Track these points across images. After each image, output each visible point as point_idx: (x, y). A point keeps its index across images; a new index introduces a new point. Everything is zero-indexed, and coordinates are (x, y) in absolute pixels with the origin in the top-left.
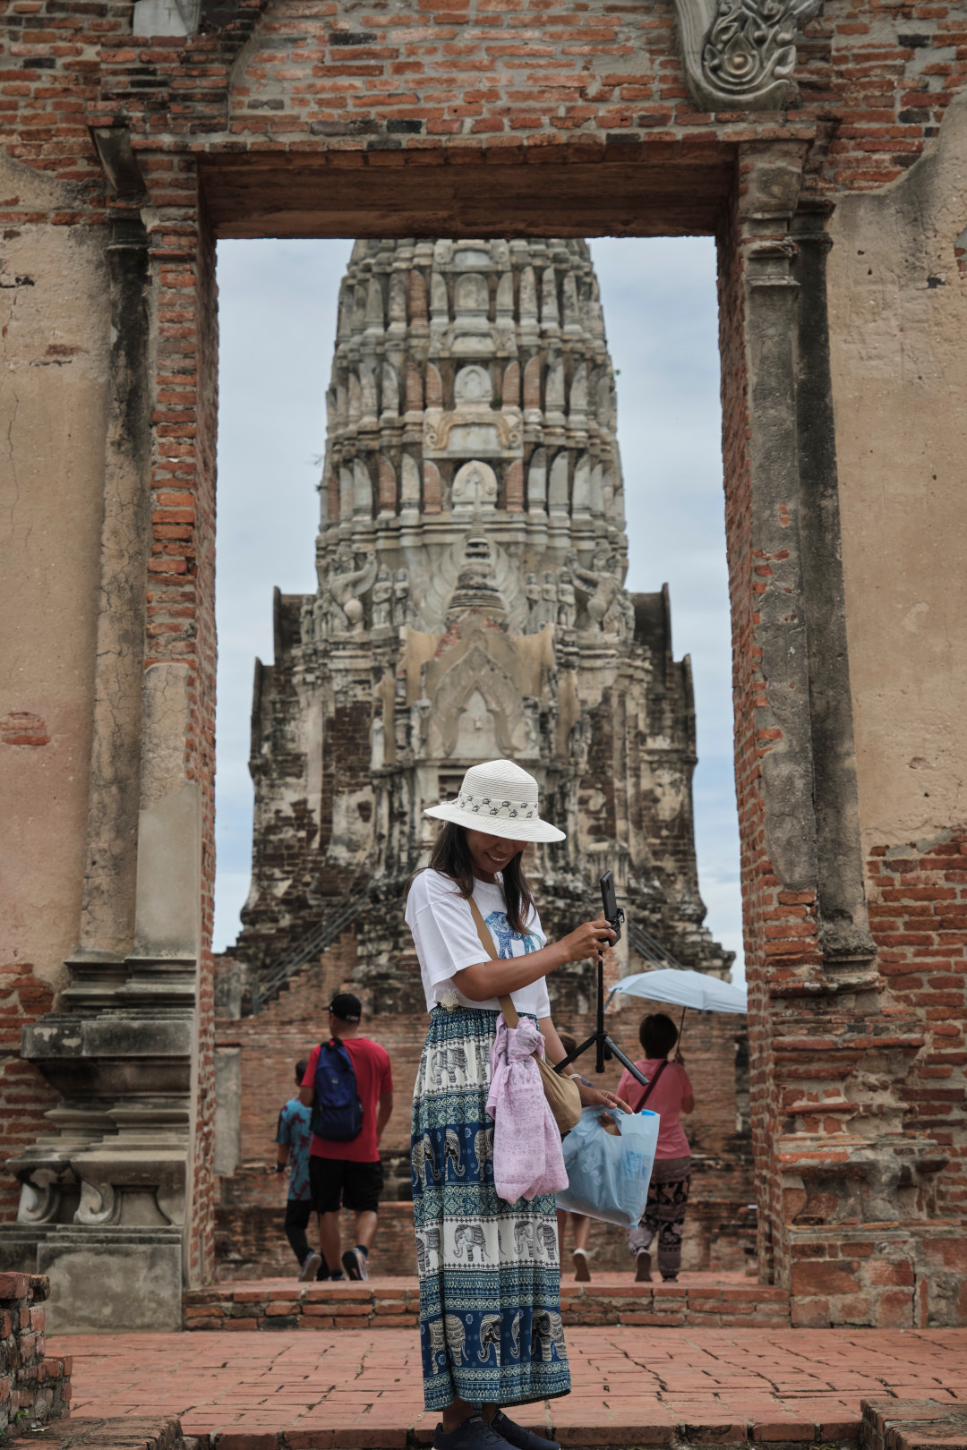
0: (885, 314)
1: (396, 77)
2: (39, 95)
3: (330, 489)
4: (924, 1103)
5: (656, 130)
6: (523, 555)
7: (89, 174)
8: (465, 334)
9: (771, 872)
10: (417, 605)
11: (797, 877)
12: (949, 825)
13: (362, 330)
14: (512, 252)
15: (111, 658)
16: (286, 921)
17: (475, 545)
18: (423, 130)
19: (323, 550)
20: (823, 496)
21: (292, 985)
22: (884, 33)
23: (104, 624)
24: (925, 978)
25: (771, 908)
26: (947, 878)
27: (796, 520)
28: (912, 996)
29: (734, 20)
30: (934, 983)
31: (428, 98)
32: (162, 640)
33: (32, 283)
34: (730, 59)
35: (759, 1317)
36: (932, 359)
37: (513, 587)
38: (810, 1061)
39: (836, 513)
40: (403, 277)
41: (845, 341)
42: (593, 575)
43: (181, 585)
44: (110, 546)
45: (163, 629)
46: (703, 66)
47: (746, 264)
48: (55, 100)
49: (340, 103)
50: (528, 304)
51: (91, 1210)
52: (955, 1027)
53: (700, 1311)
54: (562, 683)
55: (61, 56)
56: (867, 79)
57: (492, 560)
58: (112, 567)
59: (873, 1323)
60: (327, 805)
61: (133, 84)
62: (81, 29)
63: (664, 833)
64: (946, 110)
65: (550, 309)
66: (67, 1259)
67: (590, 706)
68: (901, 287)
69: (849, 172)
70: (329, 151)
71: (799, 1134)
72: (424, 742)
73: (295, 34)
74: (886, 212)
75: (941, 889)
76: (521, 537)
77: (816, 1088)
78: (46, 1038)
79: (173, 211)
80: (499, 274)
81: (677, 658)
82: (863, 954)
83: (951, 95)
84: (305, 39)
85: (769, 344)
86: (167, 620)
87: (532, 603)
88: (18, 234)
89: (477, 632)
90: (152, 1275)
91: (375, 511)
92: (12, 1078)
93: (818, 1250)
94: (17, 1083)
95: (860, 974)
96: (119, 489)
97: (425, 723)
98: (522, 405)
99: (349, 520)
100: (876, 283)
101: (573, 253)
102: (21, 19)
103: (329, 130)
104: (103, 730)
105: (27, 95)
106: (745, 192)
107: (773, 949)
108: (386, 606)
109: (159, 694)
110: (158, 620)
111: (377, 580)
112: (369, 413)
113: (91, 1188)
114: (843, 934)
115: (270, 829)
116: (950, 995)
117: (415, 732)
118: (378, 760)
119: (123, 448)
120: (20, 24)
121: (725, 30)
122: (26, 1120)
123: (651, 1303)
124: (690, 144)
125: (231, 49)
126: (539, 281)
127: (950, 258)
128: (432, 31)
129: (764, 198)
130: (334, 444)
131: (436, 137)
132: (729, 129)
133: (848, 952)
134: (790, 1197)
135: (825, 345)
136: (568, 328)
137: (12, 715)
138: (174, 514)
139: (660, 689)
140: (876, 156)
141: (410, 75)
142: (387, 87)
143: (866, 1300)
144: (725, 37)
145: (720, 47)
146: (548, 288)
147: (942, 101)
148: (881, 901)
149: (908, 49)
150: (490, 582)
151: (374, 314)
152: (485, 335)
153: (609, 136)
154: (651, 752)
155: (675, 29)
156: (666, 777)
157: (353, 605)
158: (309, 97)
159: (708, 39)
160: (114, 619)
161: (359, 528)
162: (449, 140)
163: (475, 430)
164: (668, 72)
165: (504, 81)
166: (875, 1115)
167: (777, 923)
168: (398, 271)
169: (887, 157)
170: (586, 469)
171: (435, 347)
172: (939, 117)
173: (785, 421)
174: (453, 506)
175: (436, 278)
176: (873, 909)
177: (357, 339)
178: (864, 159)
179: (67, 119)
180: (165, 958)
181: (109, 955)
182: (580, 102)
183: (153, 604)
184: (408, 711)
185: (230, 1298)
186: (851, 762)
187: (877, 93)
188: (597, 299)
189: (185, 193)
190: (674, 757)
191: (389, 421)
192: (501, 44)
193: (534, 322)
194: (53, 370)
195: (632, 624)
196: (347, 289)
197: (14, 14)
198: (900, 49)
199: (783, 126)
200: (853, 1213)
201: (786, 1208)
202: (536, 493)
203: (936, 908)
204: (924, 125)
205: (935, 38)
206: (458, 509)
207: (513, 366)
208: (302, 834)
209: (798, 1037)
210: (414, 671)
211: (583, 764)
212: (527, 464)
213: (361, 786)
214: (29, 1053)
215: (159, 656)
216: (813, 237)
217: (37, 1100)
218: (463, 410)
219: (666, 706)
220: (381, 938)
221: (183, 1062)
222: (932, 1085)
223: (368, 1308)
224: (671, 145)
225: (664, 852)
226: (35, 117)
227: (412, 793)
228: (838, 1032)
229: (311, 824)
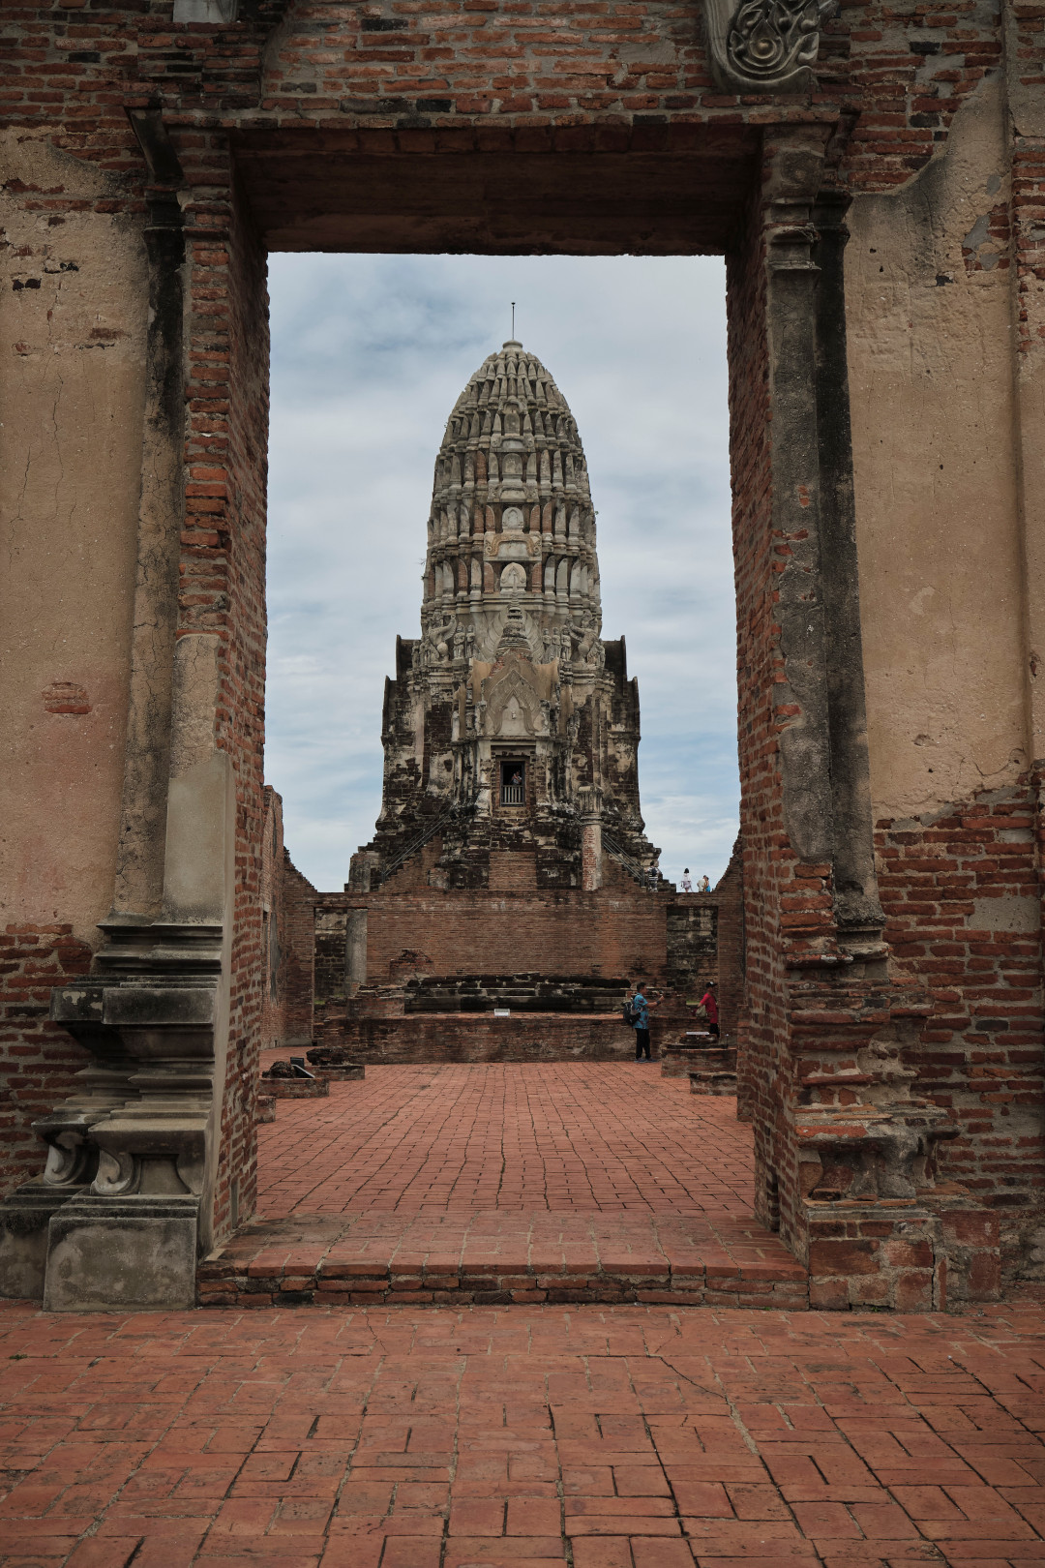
0: (895, 310)
1: (427, 63)
2: (84, 88)
3: (429, 578)
4: (925, 1066)
5: (682, 112)
6: (541, 618)
7: (132, 164)
8: (509, 489)
9: (788, 845)
10: (479, 646)
11: (813, 850)
12: (951, 800)
13: (448, 486)
14: (536, 441)
15: (147, 630)
16: (402, 828)
17: (513, 611)
18: (453, 109)
19: (425, 614)
20: (839, 480)
21: (405, 866)
22: (896, 40)
23: (141, 597)
24: (927, 946)
25: (787, 881)
26: (949, 850)
27: (815, 501)
28: (915, 963)
29: (759, 7)
30: (936, 951)
31: (459, 84)
32: (193, 612)
33: (76, 269)
34: (755, 45)
35: (777, 1297)
36: (940, 354)
37: (535, 636)
38: (827, 1034)
39: (851, 497)
40: (473, 455)
41: (857, 335)
42: (582, 630)
43: (213, 558)
44: (147, 522)
45: (195, 601)
46: (728, 51)
47: (768, 249)
48: (99, 93)
49: (372, 87)
50: (545, 471)
51: (108, 1182)
52: (955, 993)
53: (718, 1290)
54: (563, 692)
55: (105, 51)
56: (880, 84)
57: (523, 620)
58: (148, 542)
59: (892, 1306)
60: (427, 762)
61: (170, 68)
62: (125, 25)
63: (621, 780)
64: (955, 115)
65: (558, 475)
66: (79, 1233)
67: (578, 706)
68: (911, 285)
69: (862, 174)
70: (359, 128)
71: (815, 1106)
72: (482, 726)
73: (328, 19)
74: (897, 212)
75: (944, 861)
76: (540, 607)
77: (831, 1060)
78: (75, 1002)
79: (206, 191)
80: (529, 454)
81: (630, 679)
82: (873, 925)
83: (960, 100)
84: (338, 24)
85: (790, 327)
86: (199, 592)
87: (546, 646)
88: (62, 221)
89: (514, 661)
90: (166, 1250)
91: (455, 591)
92: (50, 1035)
93: (837, 1229)
94: (55, 1039)
95: (871, 944)
96: (155, 466)
97: (483, 715)
98: (541, 531)
99: (440, 597)
100: (887, 280)
101: (572, 443)
102: (66, 14)
103: (360, 107)
104: (139, 700)
105: (72, 88)
106: (768, 178)
107: (789, 921)
108: (461, 646)
109: (190, 664)
110: (190, 592)
111: (456, 631)
112: (453, 534)
113: (109, 1157)
114: (854, 905)
115: (394, 775)
116: (951, 963)
117: (478, 720)
118: (456, 735)
119: (160, 426)
120: (65, 19)
121: (751, 15)
122: (63, 1075)
123: (669, 1280)
124: (716, 127)
125: (263, 30)
126: (552, 458)
127: (958, 257)
128: (461, 18)
129: (787, 182)
130: (432, 552)
131: (465, 116)
132: (754, 111)
133: (859, 923)
134: (806, 1170)
135: (842, 334)
136: (568, 486)
137: (55, 684)
138: (206, 488)
139: (620, 697)
140: (888, 159)
141: (440, 61)
142: (418, 73)
143: (884, 1281)
144: (750, 23)
145: (745, 32)
146: (558, 463)
147: (951, 107)
148: (886, 872)
149: (920, 56)
150: (522, 633)
151: (455, 477)
152: (520, 490)
153: (635, 116)
154: (614, 733)
155: (700, 19)
156: (622, 747)
157: (442, 646)
158: (341, 81)
159: (734, 25)
160: (149, 592)
161: (446, 602)
162: (478, 119)
163: (514, 544)
164: (693, 61)
165: (532, 68)
166: (884, 1083)
167: (793, 895)
168: (470, 451)
169: (898, 159)
170: (578, 568)
171: (491, 495)
172: (947, 122)
173: (805, 404)
174: (501, 589)
175: (492, 455)
176: (882, 881)
177: (446, 491)
178: (877, 161)
179: (110, 112)
180: (192, 924)
181: (141, 918)
182: (607, 90)
183: (185, 576)
184: (474, 708)
185: (245, 1272)
186: (865, 738)
187: (889, 98)
188: (585, 470)
189: (218, 171)
190: (627, 736)
191: (464, 539)
192: (529, 31)
193: (548, 482)
194: (97, 352)
195: (604, 659)
196: (440, 462)
197: (59, 9)
198: (911, 55)
199: (808, 109)
200: (868, 1187)
201: (801, 1180)
202: (549, 582)
203: (938, 879)
204: (933, 130)
205: (945, 45)
206: (503, 590)
207: (536, 507)
208: (412, 778)
209: (816, 1011)
210: (477, 683)
211: (575, 740)
212: (544, 565)
213: (446, 751)
214: (57, 1015)
215: (191, 626)
216: (832, 228)
217: (74, 1055)
218: (507, 533)
219: (623, 706)
220: (457, 840)
221: (207, 1031)
222: (933, 1049)
223: (385, 1284)
224: (698, 127)
225: (620, 791)
226: (80, 108)
227: (475, 756)
228: (856, 1007)
229: (417, 772)
